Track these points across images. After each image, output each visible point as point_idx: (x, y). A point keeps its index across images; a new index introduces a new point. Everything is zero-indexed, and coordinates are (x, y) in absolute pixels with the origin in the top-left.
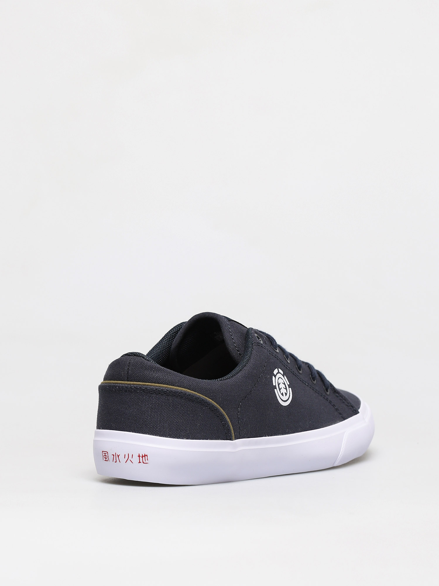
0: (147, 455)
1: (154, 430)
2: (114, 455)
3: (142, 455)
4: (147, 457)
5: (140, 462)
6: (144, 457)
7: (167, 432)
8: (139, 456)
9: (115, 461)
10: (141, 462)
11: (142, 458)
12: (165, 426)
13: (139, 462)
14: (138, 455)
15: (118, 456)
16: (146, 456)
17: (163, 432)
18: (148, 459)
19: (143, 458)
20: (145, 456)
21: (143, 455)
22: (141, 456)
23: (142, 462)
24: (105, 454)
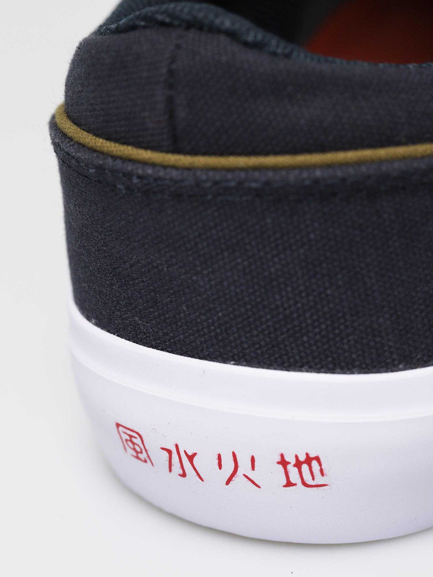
0: (317, 459)
1: (333, 349)
2: (170, 452)
3: (297, 457)
4: (320, 464)
5: (289, 484)
6: (305, 468)
7: (390, 347)
8: (283, 463)
9: (181, 472)
10: (295, 485)
11: (296, 469)
12: (380, 325)
13: (285, 482)
14: (279, 459)
15: (191, 458)
16: (314, 463)
17: (374, 351)
18: (325, 472)
19: (303, 470)
20: (309, 460)
21: (302, 458)
22: (293, 461)
23: (298, 481)
24: (131, 436)
